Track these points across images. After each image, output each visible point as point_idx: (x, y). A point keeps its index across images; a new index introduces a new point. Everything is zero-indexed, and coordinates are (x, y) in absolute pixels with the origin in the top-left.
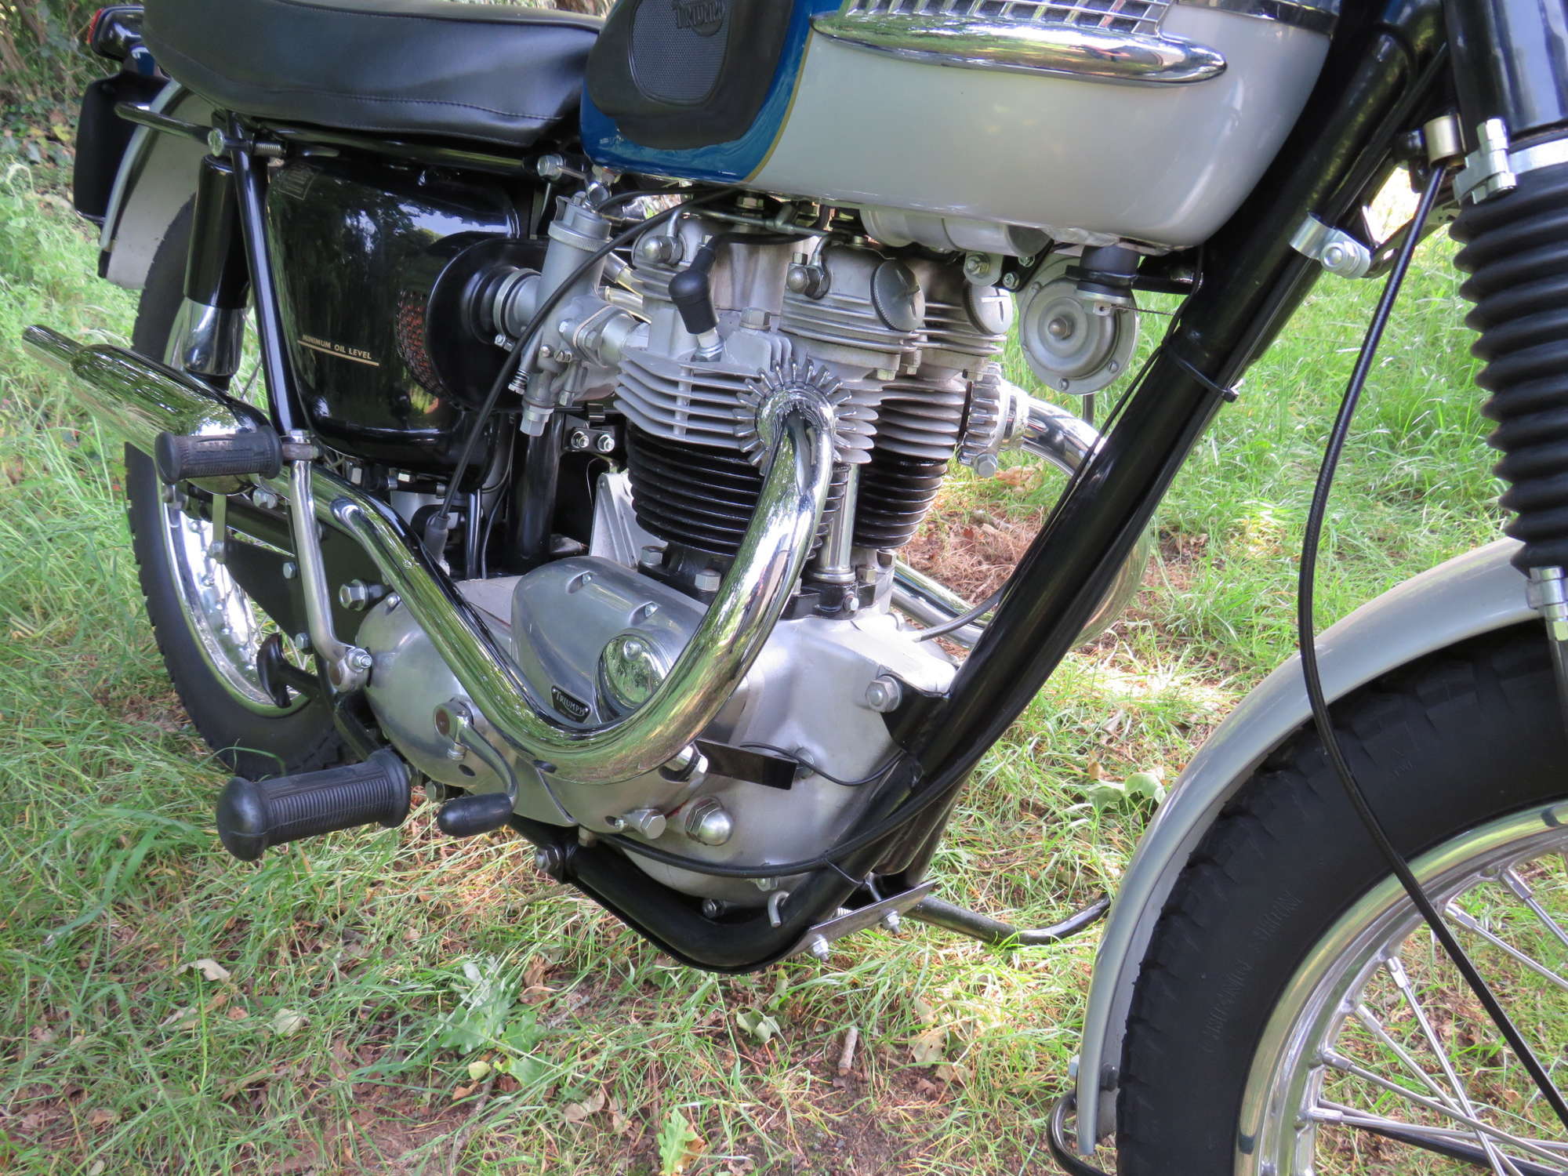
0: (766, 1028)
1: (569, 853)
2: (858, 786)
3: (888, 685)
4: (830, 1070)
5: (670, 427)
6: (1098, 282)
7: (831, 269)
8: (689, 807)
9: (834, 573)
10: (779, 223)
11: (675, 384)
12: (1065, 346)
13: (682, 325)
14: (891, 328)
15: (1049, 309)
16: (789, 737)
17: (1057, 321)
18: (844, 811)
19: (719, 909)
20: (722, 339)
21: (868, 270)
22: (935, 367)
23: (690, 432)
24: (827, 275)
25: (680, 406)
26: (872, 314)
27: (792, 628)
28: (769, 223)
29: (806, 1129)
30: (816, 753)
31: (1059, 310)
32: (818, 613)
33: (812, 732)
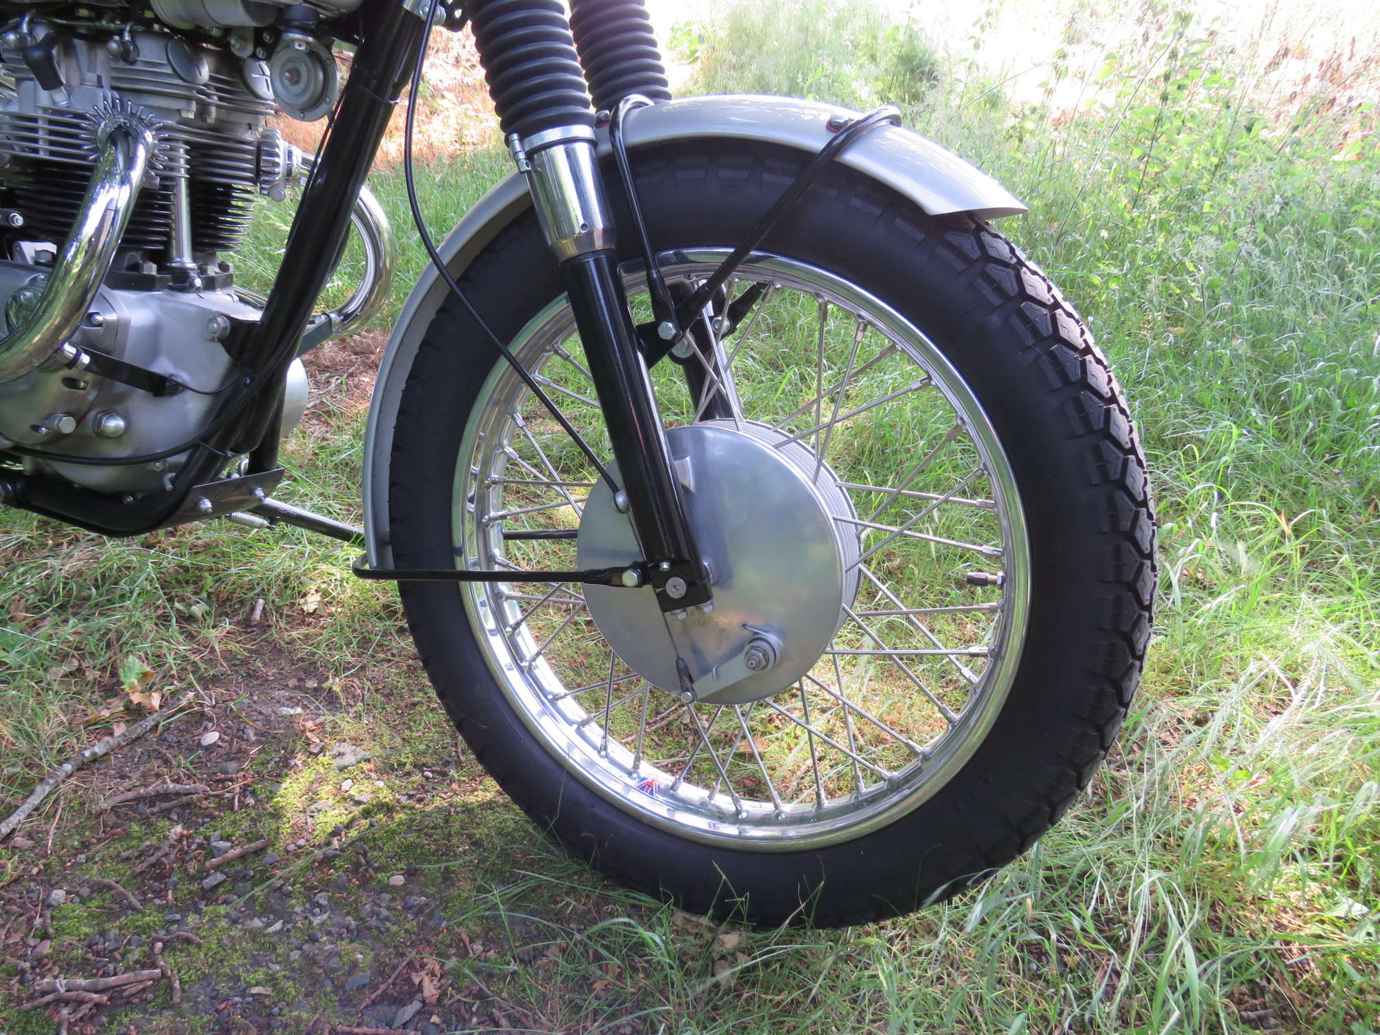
0: (198, 610)
1: (19, 487)
2: (215, 394)
3: (219, 319)
4: (247, 623)
5: (36, 151)
6: (296, 27)
7: (139, 44)
8: (93, 414)
9: (181, 262)
10: (104, 23)
11: (35, 120)
12: (297, 89)
13: (40, 87)
14: (184, 80)
15: (284, 64)
16: (162, 366)
17: (289, 71)
18: (208, 414)
19: (135, 499)
20: (69, 94)
21: (162, 43)
22: (229, 122)
23: (52, 153)
24: (136, 47)
25: (41, 134)
26: (169, 71)
27: (153, 296)
28: (97, 24)
29: (229, 656)
30: (184, 377)
31: (290, 66)
32: (172, 288)
33: (177, 363)
